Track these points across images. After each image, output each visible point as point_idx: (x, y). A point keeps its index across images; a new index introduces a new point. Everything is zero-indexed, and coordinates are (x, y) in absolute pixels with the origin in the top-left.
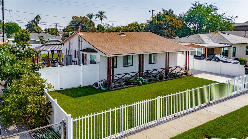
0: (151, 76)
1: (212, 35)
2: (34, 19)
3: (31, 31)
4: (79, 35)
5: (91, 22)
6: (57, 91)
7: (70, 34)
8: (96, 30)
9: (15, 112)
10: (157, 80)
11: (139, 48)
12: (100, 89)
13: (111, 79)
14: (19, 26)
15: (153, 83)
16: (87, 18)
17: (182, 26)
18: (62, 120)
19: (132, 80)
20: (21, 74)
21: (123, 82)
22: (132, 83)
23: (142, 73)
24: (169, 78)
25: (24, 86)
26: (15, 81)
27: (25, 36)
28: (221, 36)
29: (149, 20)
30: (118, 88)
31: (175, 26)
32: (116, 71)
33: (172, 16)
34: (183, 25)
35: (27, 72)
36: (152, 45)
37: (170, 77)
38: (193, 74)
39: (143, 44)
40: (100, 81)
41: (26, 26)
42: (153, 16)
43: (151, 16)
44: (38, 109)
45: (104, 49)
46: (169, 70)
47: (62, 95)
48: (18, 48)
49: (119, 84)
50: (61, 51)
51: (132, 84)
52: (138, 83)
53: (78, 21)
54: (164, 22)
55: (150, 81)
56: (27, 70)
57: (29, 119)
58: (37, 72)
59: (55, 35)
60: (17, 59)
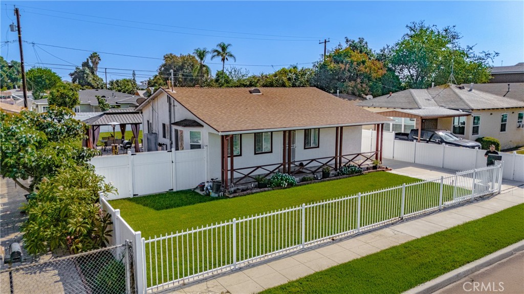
0: (308, 172)
1: (437, 92)
2: (88, 59)
3: (83, 86)
4: (169, 93)
5: (202, 66)
6: (129, 199)
7: (152, 93)
8: (213, 82)
9: (47, 231)
10: (318, 179)
11: (284, 118)
12: (208, 195)
13: (229, 177)
14: (56, 76)
15: (308, 184)
16: (194, 57)
17: (385, 74)
18: (126, 241)
19: (270, 179)
20: (57, 166)
21: (250, 182)
22: (268, 184)
23: (289, 167)
24: (341, 175)
25: (61, 188)
26: (46, 179)
27: (68, 96)
28: (455, 93)
29: (319, 61)
30: (242, 193)
31: (370, 74)
32: (238, 162)
33: (366, 53)
34: (386, 72)
35: (68, 163)
36: (310, 112)
37: (344, 174)
38: (390, 168)
39: (294, 111)
40: (210, 180)
41: (71, 75)
42: (326, 54)
43: (324, 54)
44: (89, 226)
45: (215, 121)
46: (342, 162)
47: (137, 205)
48: (49, 119)
49: (244, 187)
50: (138, 125)
51: (269, 187)
52: (280, 183)
53: (176, 63)
54: (347, 65)
55: (303, 180)
56: (68, 159)
57: (72, 242)
58: (87, 164)
59: (130, 93)
60: (49, 139)
